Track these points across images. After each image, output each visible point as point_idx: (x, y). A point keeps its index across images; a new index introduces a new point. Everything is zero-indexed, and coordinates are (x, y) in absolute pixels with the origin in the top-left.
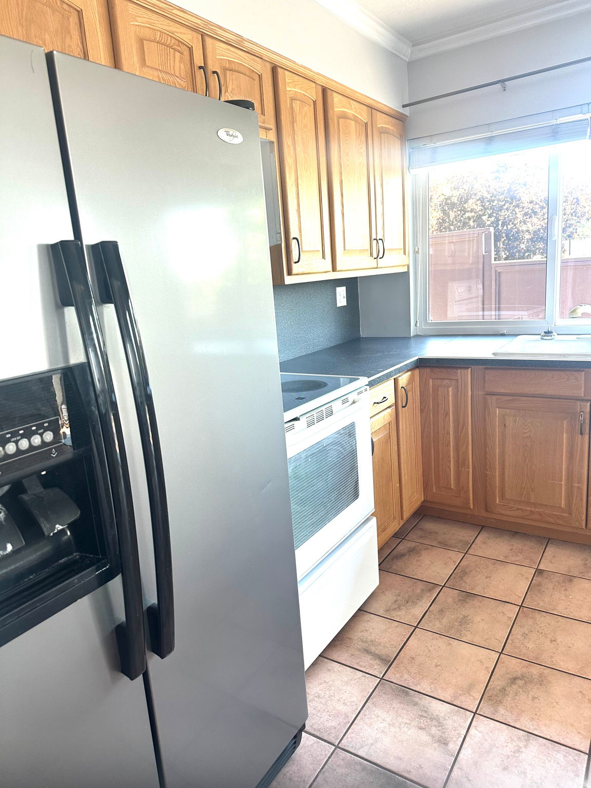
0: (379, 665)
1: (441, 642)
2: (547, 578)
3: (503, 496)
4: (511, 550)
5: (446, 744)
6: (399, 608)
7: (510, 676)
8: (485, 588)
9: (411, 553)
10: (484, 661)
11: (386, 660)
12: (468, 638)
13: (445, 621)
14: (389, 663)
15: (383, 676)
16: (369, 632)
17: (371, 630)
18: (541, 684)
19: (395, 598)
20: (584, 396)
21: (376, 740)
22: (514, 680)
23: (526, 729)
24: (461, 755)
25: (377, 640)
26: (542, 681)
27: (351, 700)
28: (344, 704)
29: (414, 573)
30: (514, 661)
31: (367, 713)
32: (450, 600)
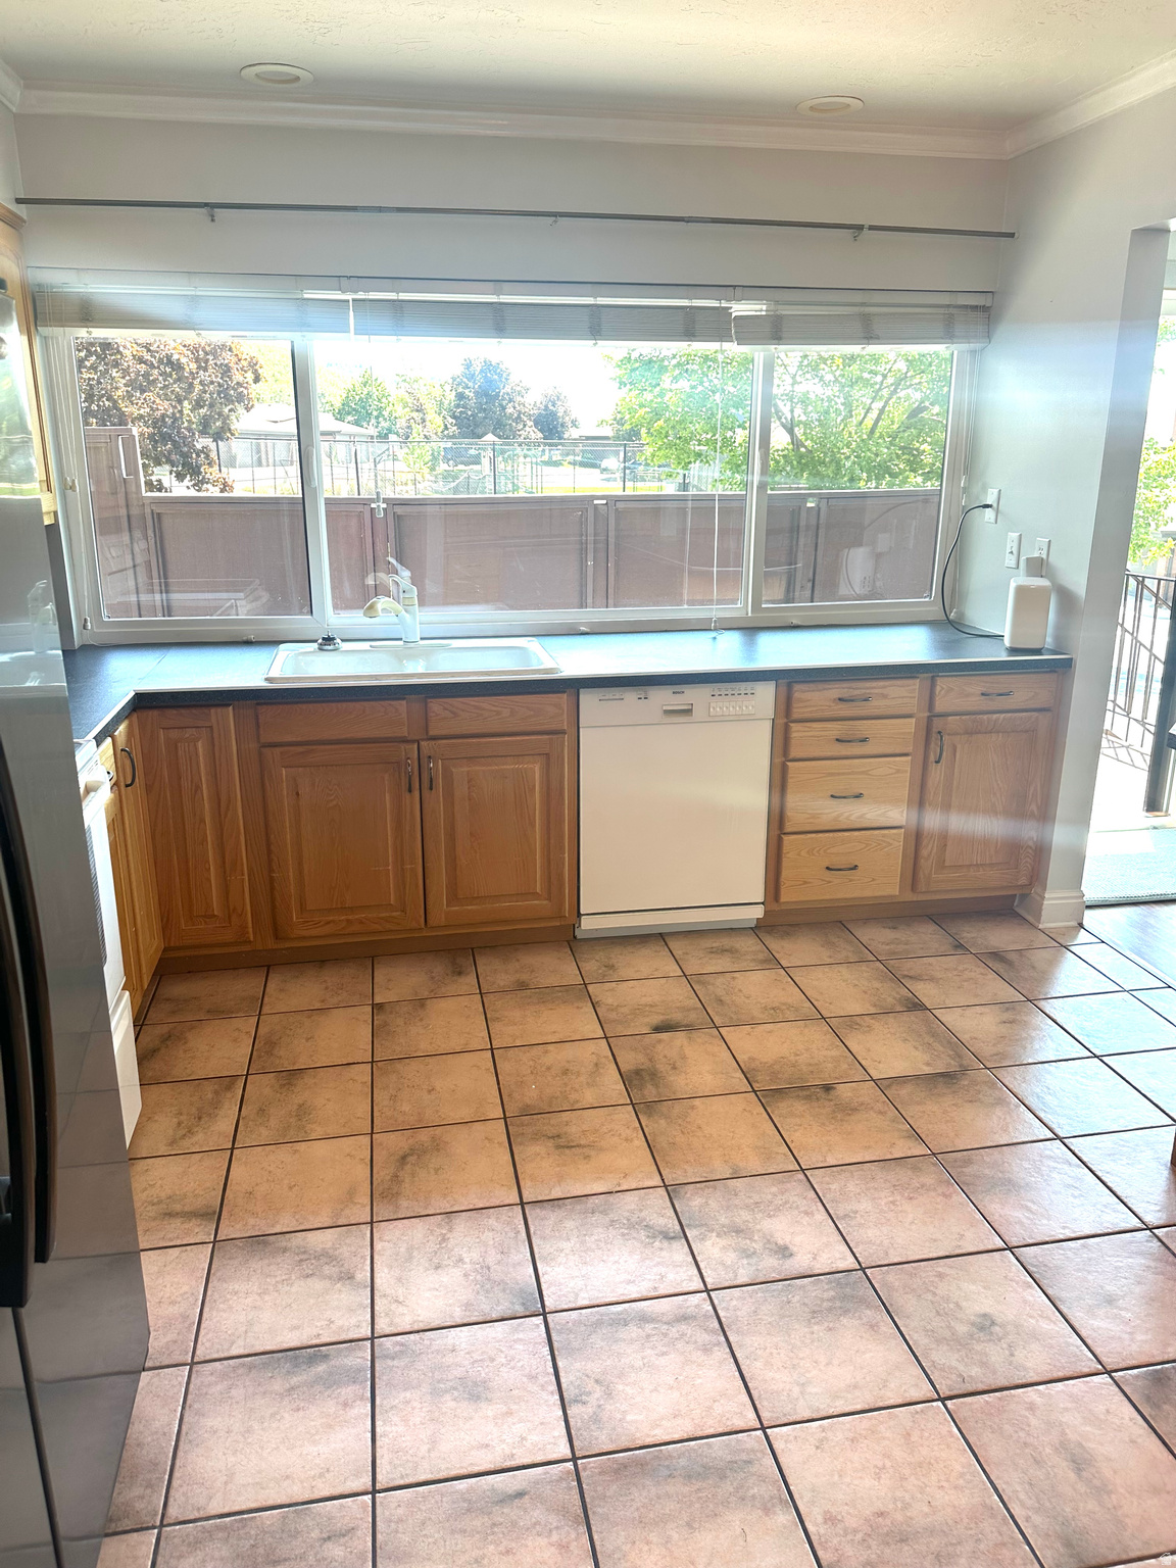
0: (201, 1225)
1: (283, 1154)
2: (391, 1013)
3: (302, 907)
4: (327, 988)
5: (351, 1277)
6: (189, 1132)
7: (397, 1157)
8: (311, 1056)
9: (169, 1043)
10: (353, 1153)
11: (208, 1214)
12: (319, 1132)
13: (273, 1122)
14: (217, 1216)
15: (215, 1237)
16: (158, 1185)
17: (160, 1182)
18: (438, 1150)
19: (175, 1120)
20: (409, 733)
21: (250, 1324)
22: (403, 1159)
23: (443, 1211)
24: (377, 1281)
25: (178, 1193)
26: (437, 1145)
27: (181, 1292)
28: (173, 1303)
29: (188, 1071)
30: (392, 1136)
31: (216, 1296)
32: (267, 1091)
